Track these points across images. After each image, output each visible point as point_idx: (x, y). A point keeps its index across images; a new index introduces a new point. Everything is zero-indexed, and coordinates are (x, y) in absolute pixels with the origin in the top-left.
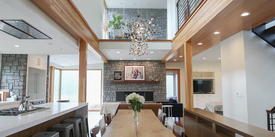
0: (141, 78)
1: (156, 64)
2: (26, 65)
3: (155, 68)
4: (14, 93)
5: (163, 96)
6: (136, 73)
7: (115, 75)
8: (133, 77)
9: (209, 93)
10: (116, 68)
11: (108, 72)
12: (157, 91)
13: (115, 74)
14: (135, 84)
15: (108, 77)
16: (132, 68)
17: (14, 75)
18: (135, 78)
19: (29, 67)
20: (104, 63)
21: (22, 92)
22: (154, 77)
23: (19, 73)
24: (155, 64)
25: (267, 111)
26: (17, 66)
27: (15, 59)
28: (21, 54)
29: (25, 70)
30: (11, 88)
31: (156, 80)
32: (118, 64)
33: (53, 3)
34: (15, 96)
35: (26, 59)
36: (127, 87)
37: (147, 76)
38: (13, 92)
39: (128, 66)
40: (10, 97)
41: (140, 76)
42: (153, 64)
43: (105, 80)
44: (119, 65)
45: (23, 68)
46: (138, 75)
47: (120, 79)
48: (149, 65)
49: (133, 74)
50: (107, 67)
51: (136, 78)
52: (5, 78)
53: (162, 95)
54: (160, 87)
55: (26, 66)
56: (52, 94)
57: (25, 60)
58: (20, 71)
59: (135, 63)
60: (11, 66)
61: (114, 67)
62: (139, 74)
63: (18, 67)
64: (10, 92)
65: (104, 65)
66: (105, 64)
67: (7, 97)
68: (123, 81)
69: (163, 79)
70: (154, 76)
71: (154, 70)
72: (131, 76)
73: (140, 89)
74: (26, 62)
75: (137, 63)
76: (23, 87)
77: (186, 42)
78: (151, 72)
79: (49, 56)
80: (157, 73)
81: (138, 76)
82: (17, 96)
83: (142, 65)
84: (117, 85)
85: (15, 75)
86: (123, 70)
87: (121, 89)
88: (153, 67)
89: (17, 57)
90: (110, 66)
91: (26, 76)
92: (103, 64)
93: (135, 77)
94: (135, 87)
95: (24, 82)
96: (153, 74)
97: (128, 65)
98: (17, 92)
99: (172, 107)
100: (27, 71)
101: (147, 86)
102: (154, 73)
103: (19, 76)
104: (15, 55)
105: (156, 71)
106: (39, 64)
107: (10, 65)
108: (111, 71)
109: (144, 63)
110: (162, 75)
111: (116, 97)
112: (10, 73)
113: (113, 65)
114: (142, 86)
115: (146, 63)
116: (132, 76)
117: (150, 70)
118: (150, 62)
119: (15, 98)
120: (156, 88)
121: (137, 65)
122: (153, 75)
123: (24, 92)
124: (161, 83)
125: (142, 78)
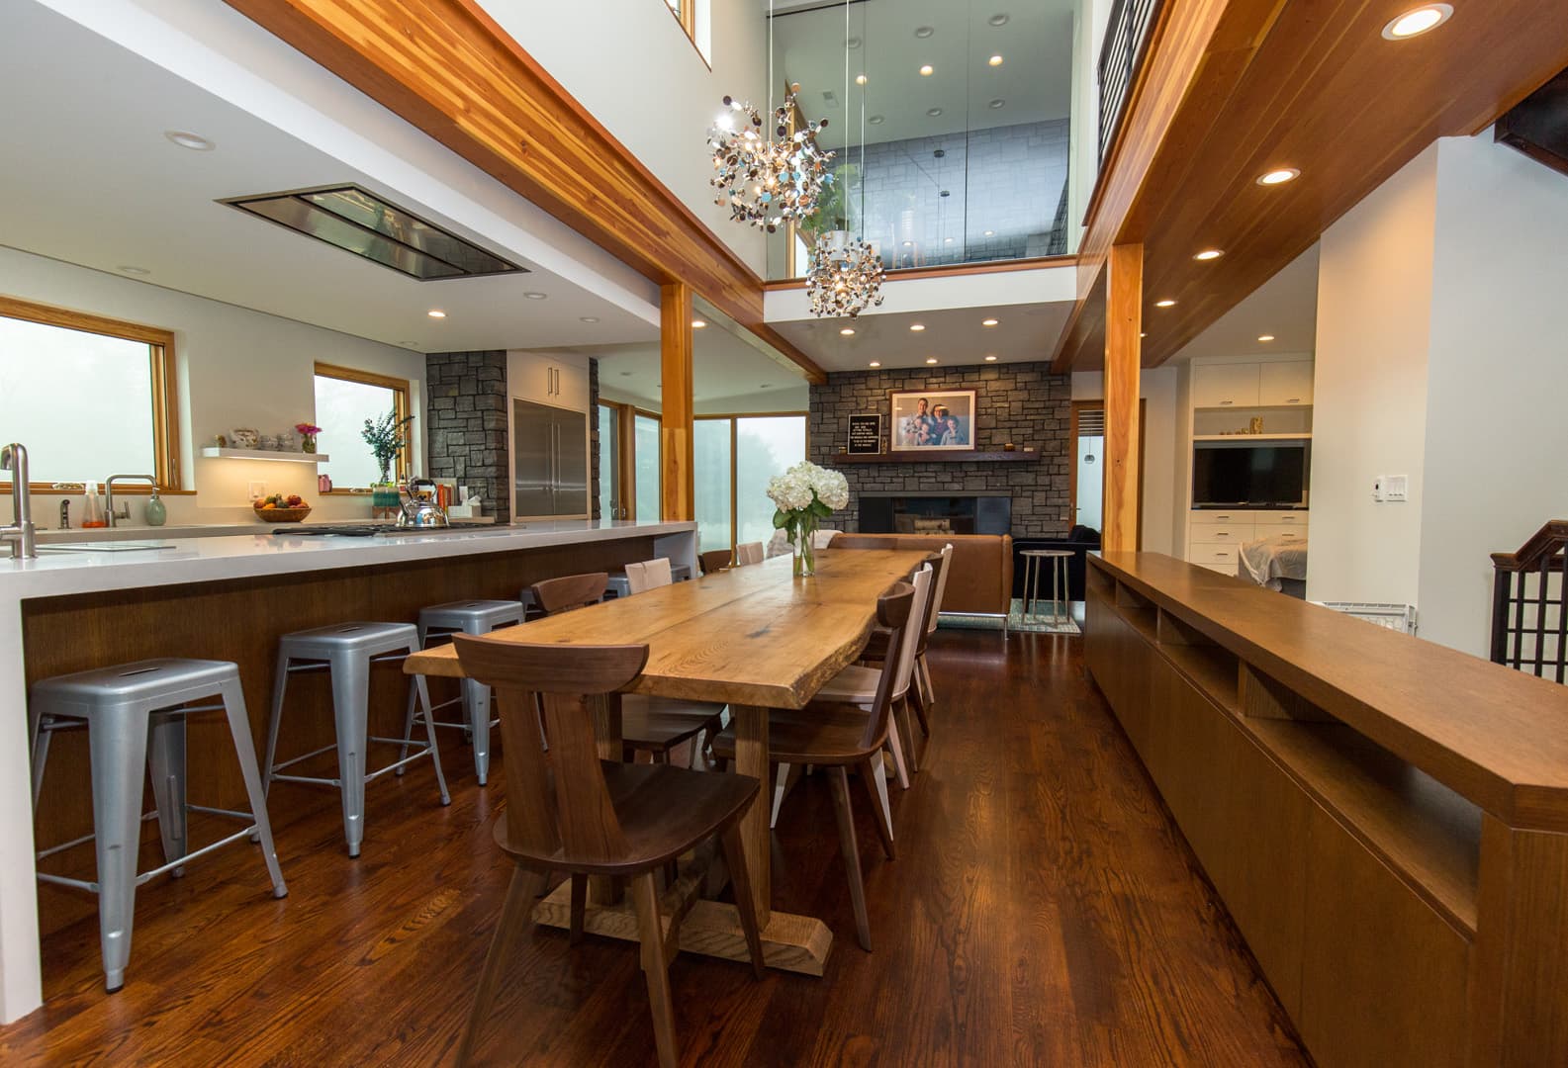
0: (959, 444)
1: (1028, 377)
2: (502, 390)
3: (1021, 398)
4: (472, 492)
5: (1054, 517)
6: (939, 421)
7: (851, 432)
8: (925, 437)
9: (1290, 508)
10: (858, 404)
11: (825, 421)
12: (1029, 494)
13: (852, 427)
14: (932, 468)
15: (829, 439)
16: (922, 402)
17: (465, 429)
18: (934, 444)
19: (515, 400)
20: (811, 385)
21: (495, 486)
22: (1015, 438)
23: (480, 422)
24: (1021, 378)
25: (1493, 556)
26: (474, 396)
27: (465, 370)
28: (484, 352)
29: (501, 408)
30: (461, 473)
31: (1026, 450)
32: (863, 386)
33: (467, 111)
34: (475, 501)
35: (501, 369)
36: (901, 480)
37: (987, 433)
38: (469, 488)
39: (904, 391)
40: (459, 503)
41: (954, 434)
42: (1016, 378)
43: (816, 452)
44: (869, 392)
45: (491, 401)
46: (947, 428)
47: (874, 447)
48: (994, 386)
49: (925, 427)
50: (824, 399)
51: (937, 442)
52: (441, 440)
53: (1048, 510)
54: (1046, 480)
55: (503, 397)
56: (630, 507)
57: (495, 373)
58: (485, 413)
59: (934, 380)
60: (455, 397)
61: (850, 399)
62: (950, 423)
63: (477, 398)
64: (461, 488)
65: (810, 392)
66: (814, 388)
67: (450, 504)
68: (884, 453)
69: (1057, 443)
70: (1014, 431)
71: (1016, 405)
72: (917, 435)
73: (956, 486)
74: (503, 379)
75: (942, 379)
76: (498, 470)
77: (1114, 245)
78: (1004, 415)
79: (596, 361)
80: (1032, 417)
81: (945, 434)
82: (481, 502)
83: (964, 385)
84: (863, 472)
85: (470, 429)
86: (885, 409)
87: (878, 486)
88: (1012, 395)
89: (471, 365)
90: (833, 398)
91: (506, 430)
92: (808, 392)
93: (934, 436)
94: (933, 480)
95: (501, 451)
96: (1013, 424)
97: (907, 388)
98: (479, 485)
99: (1069, 557)
100: (506, 412)
101: (985, 473)
102: (1018, 418)
103: (484, 430)
104: (463, 358)
105: (1025, 412)
106: (554, 390)
107: (451, 394)
108: (839, 414)
109: (975, 377)
110: (1053, 427)
111: (859, 520)
112: (455, 423)
113: (846, 391)
114: (963, 474)
115: (982, 378)
116: (920, 435)
117: (999, 405)
118: (1000, 373)
119: (474, 508)
120: (1025, 482)
121: (942, 386)
122: (1010, 428)
123: (501, 487)
124: (1046, 461)
125: (964, 440)
